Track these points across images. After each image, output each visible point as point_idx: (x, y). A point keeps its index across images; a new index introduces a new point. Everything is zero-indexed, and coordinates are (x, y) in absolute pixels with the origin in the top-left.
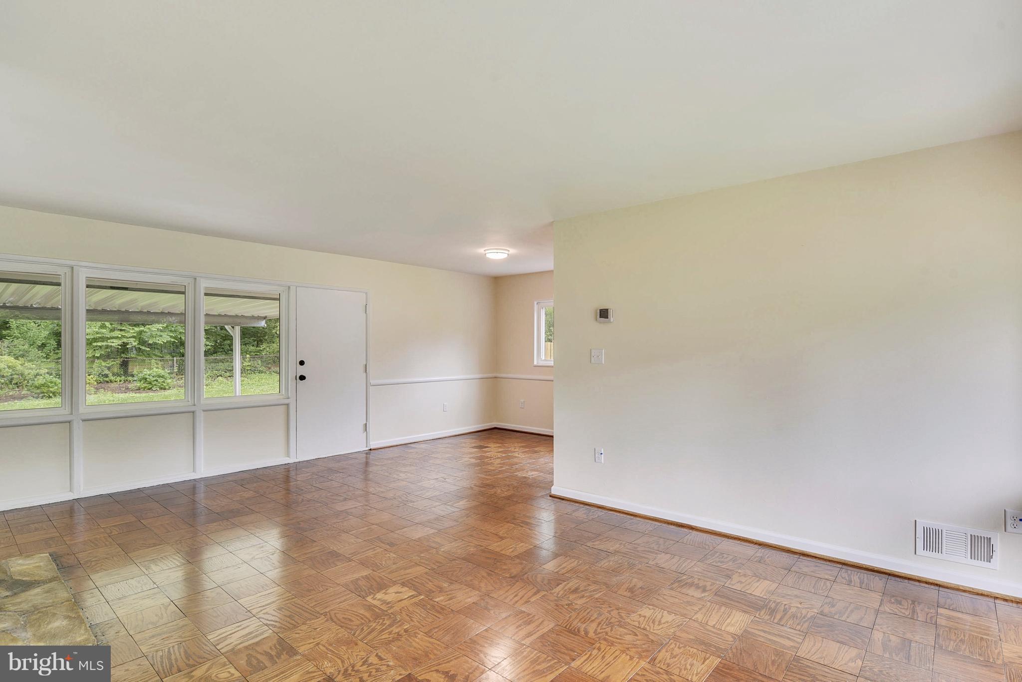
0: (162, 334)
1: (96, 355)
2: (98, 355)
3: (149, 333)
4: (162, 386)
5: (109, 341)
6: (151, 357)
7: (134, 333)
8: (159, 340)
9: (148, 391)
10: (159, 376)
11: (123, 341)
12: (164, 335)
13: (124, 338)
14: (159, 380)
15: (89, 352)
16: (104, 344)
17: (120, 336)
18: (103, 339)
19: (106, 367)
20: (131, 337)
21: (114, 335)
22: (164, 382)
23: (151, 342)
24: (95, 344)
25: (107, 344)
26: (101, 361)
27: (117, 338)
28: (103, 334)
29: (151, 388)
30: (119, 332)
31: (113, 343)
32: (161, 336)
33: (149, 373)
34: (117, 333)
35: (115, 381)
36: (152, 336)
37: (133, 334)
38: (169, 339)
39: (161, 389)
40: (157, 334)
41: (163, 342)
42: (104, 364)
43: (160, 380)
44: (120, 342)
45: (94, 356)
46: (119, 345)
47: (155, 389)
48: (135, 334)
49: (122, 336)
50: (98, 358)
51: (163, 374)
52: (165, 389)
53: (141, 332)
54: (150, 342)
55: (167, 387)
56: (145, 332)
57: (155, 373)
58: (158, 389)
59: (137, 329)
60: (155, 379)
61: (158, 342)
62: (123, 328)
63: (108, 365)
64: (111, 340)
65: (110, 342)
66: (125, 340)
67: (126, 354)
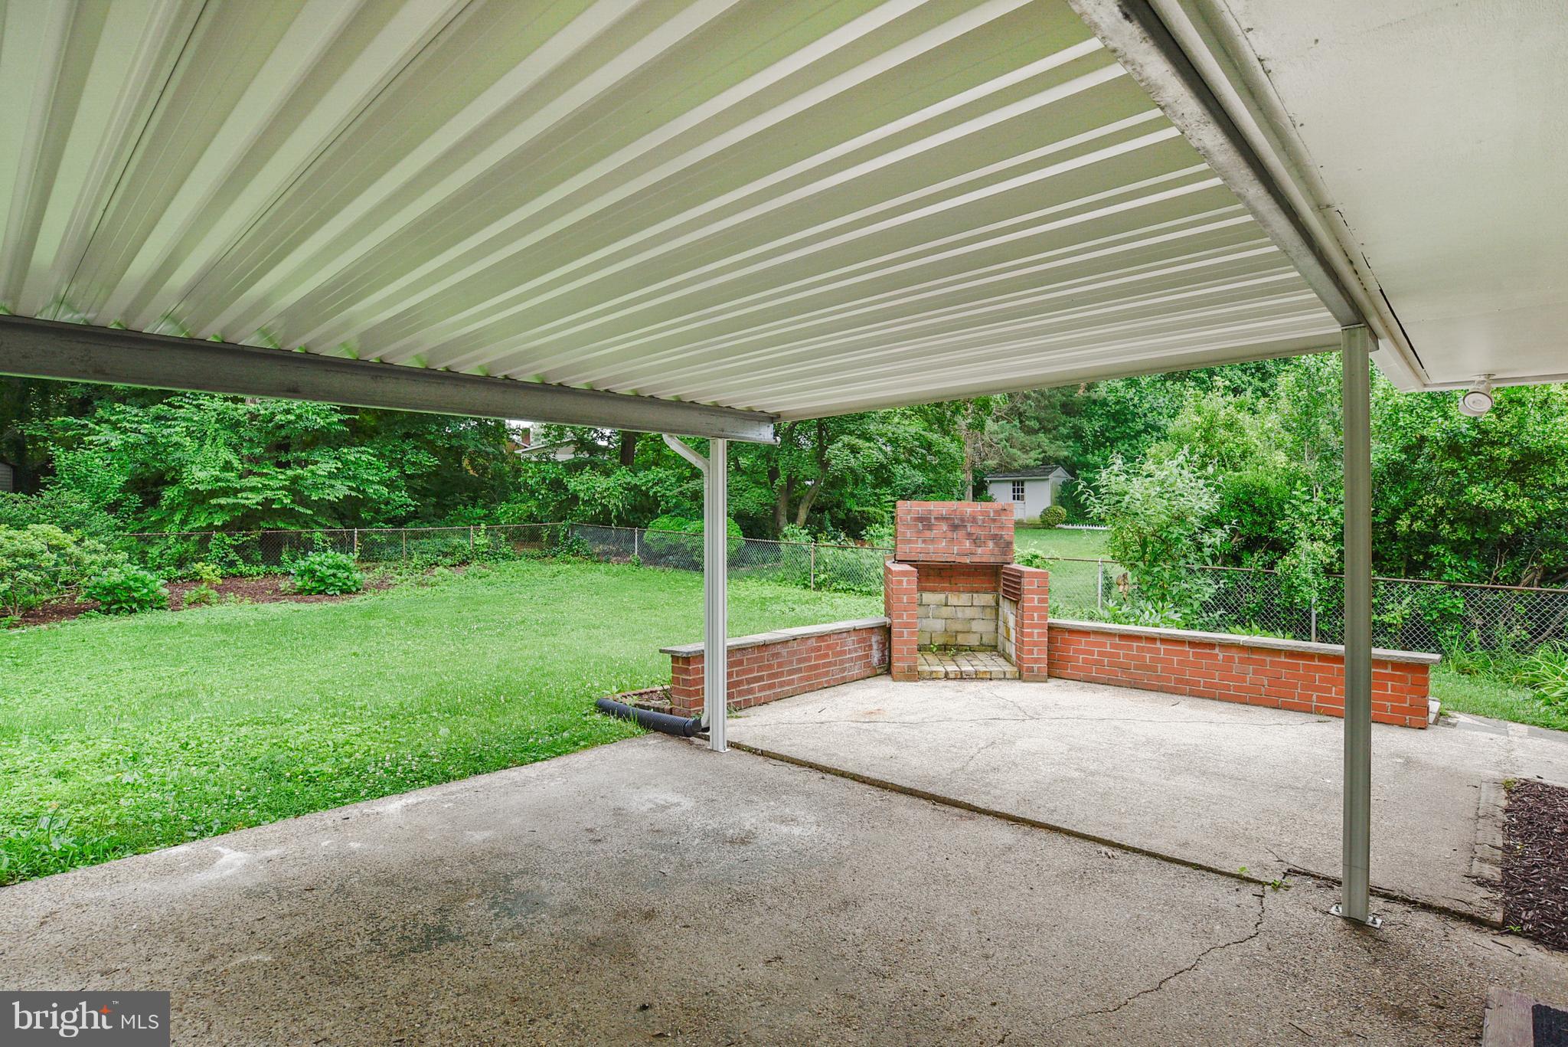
0: (333, 482)
1: (215, 523)
2: (220, 524)
3: (309, 481)
4: (344, 587)
5: (239, 495)
6: (310, 528)
7: (285, 480)
8: (329, 495)
9: (318, 596)
10: (338, 567)
11: (265, 496)
12: (338, 484)
13: (268, 489)
14: (339, 575)
15: (200, 517)
16: (231, 500)
17: (260, 485)
18: (225, 492)
19: (231, 546)
20: (281, 488)
21: (248, 485)
22: (348, 578)
23: (316, 498)
24: (214, 502)
25: (235, 501)
26: (224, 535)
27: (253, 489)
28: (229, 481)
29: (324, 590)
30: (258, 479)
31: (247, 499)
32: (332, 486)
33: (318, 559)
34: (253, 481)
35: (250, 575)
36: (315, 486)
37: (285, 483)
38: (348, 492)
39: (343, 592)
40: (324, 483)
41: (338, 498)
42: (228, 541)
43: (342, 574)
44: (260, 498)
45: (210, 525)
46: (257, 504)
47: (332, 593)
48: (287, 483)
49: (263, 485)
50: (218, 529)
51: (345, 562)
52: (349, 592)
53: (295, 480)
54: (314, 497)
55: (354, 589)
56: (302, 479)
57: (330, 561)
58: (338, 593)
59: (289, 473)
60: (331, 571)
61: (327, 498)
62: (265, 471)
63: (236, 543)
64: (244, 495)
65: (242, 498)
66: (269, 494)
67: (268, 522)
